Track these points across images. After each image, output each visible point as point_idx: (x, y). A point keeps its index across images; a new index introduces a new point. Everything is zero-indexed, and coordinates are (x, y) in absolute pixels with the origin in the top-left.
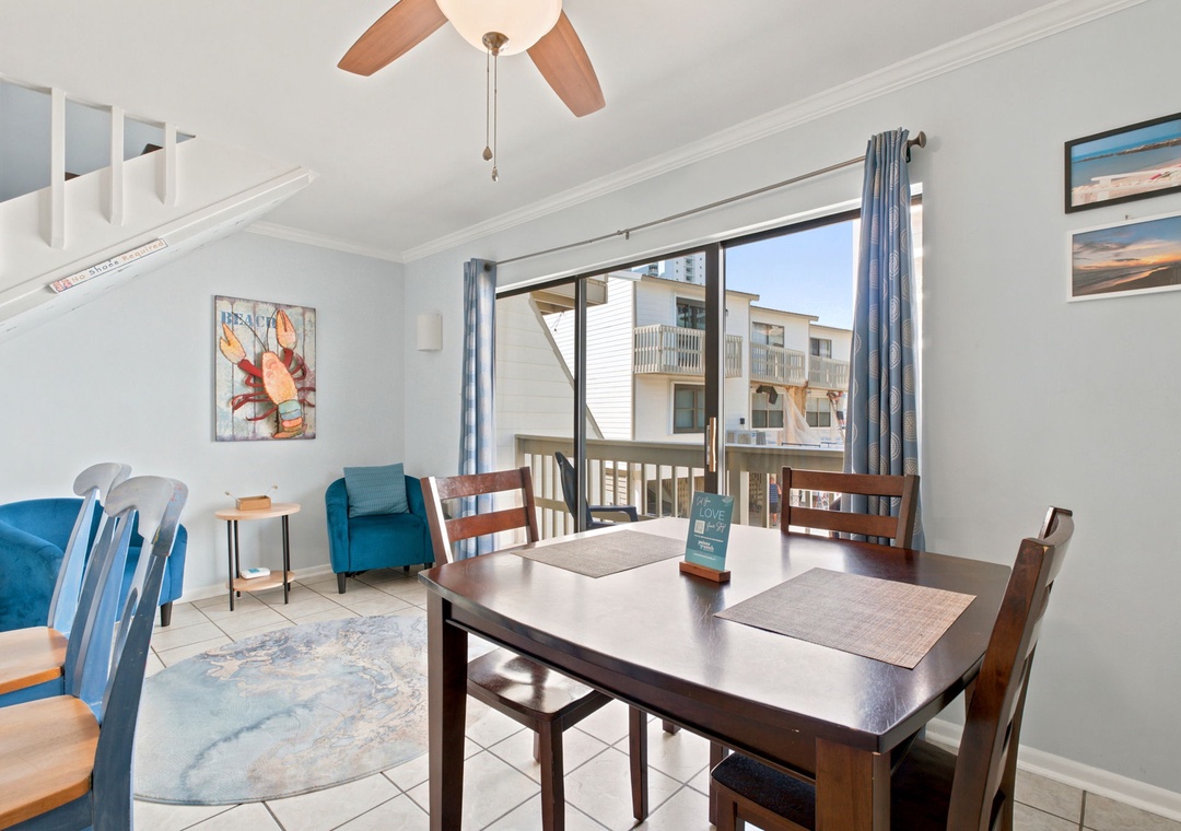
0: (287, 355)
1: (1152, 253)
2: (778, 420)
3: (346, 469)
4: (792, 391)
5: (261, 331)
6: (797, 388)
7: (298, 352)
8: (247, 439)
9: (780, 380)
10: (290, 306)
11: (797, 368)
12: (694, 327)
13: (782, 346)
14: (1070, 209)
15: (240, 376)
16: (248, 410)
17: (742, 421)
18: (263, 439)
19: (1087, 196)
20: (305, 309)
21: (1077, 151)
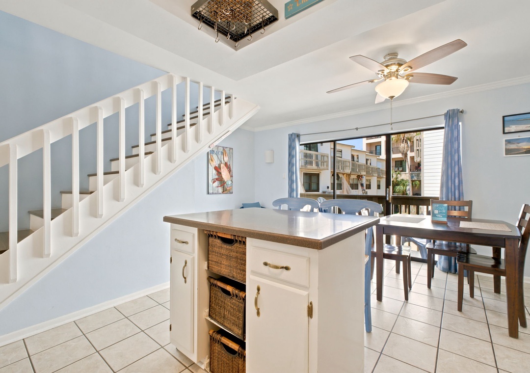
0: (226, 164)
1: (525, 146)
2: (340, 186)
3: (243, 204)
4: (345, 175)
5: (219, 156)
6: (347, 174)
7: (228, 164)
8: (216, 194)
9: (342, 171)
10: (226, 148)
11: (347, 166)
12: (310, 150)
13: (341, 157)
14: (504, 133)
15: (214, 172)
16: (216, 184)
17: (328, 187)
18: (220, 194)
19: (509, 130)
20: (230, 148)
21: (506, 118)
